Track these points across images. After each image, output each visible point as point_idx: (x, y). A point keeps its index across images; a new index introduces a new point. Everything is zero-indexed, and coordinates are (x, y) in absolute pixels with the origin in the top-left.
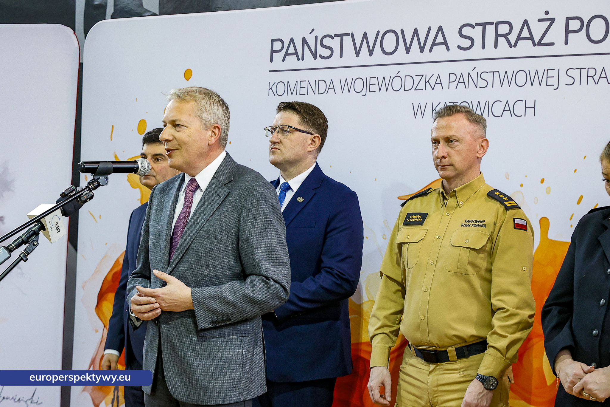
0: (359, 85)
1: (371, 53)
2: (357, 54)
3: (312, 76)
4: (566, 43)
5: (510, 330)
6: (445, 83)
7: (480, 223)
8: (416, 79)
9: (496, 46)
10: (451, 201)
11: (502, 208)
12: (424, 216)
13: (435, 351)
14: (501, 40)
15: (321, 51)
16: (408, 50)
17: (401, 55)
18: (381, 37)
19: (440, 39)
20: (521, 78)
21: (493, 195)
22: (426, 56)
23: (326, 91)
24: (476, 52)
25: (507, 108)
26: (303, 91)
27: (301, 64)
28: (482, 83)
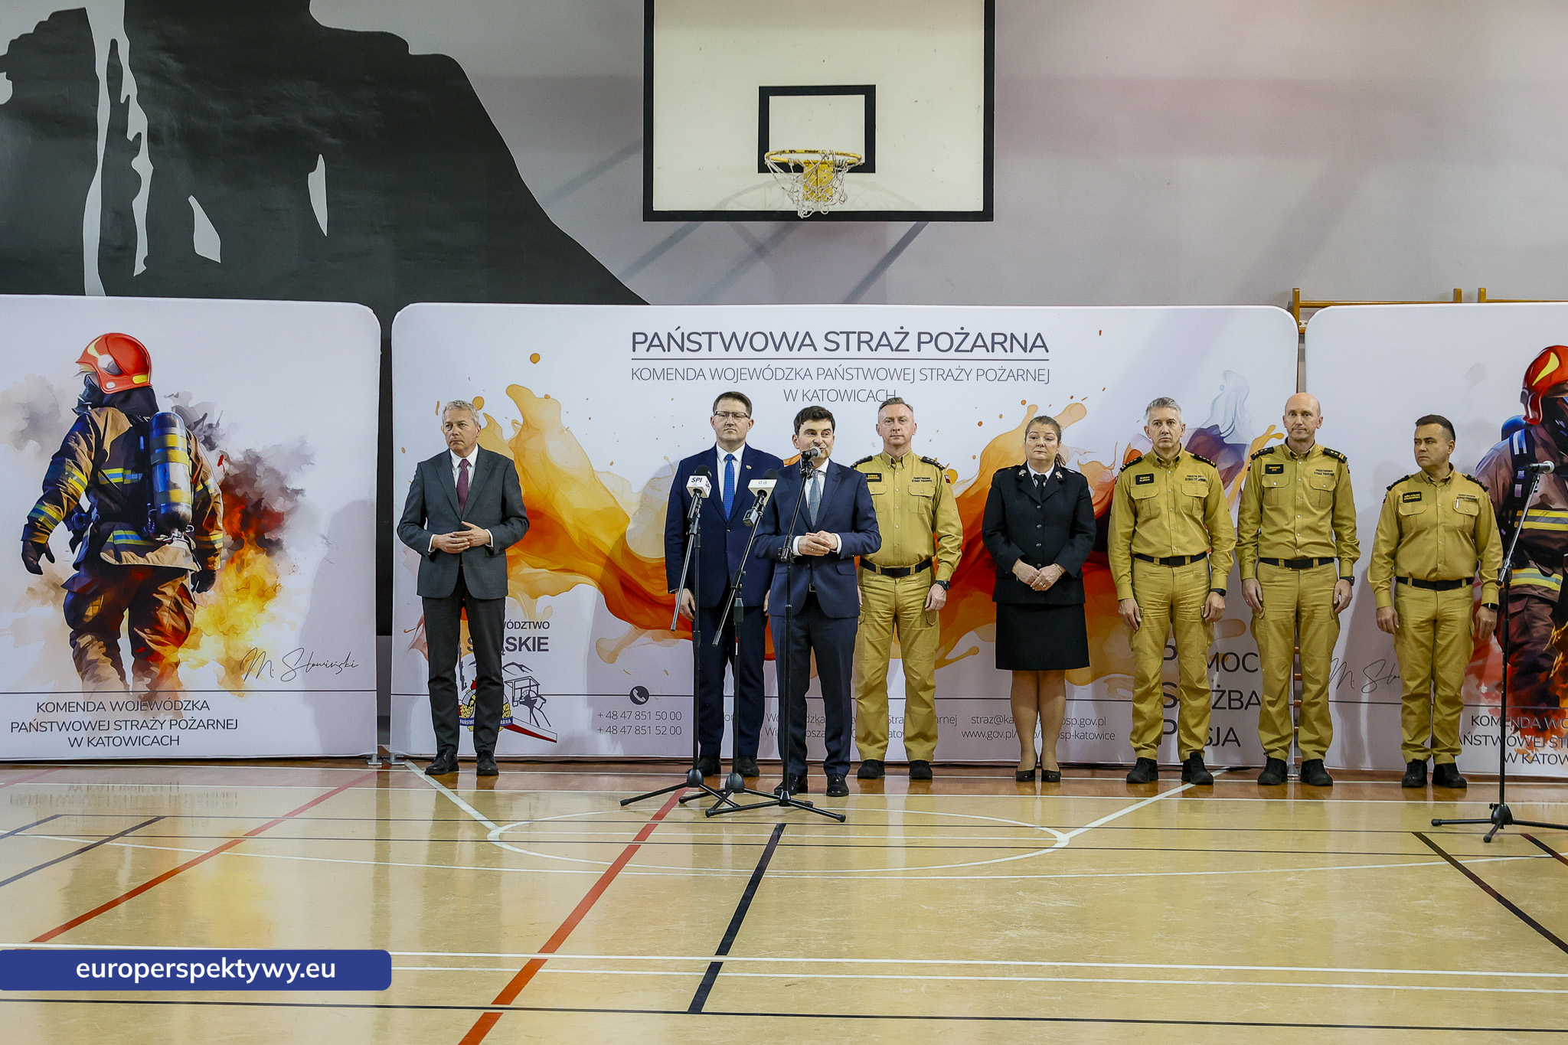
0: (730, 374)
1: (741, 349)
2: (727, 349)
3: (681, 365)
4: (919, 350)
5: (955, 550)
6: (814, 375)
7: (927, 480)
8: (787, 372)
9: (859, 350)
10: (899, 465)
11: (938, 469)
12: (880, 475)
13: (902, 569)
14: (864, 346)
15: (687, 344)
16: (777, 349)
17: (770, 351)
18: (750, 337)
19: (807, 341)
20: (882, 374)
21: (925, 460)
22: (795, 353)
23: (696, 377)
24: (842, 352)
25: (871, 395)
26: (670, 377)
27: (667, 355)
28: (847, 376)
